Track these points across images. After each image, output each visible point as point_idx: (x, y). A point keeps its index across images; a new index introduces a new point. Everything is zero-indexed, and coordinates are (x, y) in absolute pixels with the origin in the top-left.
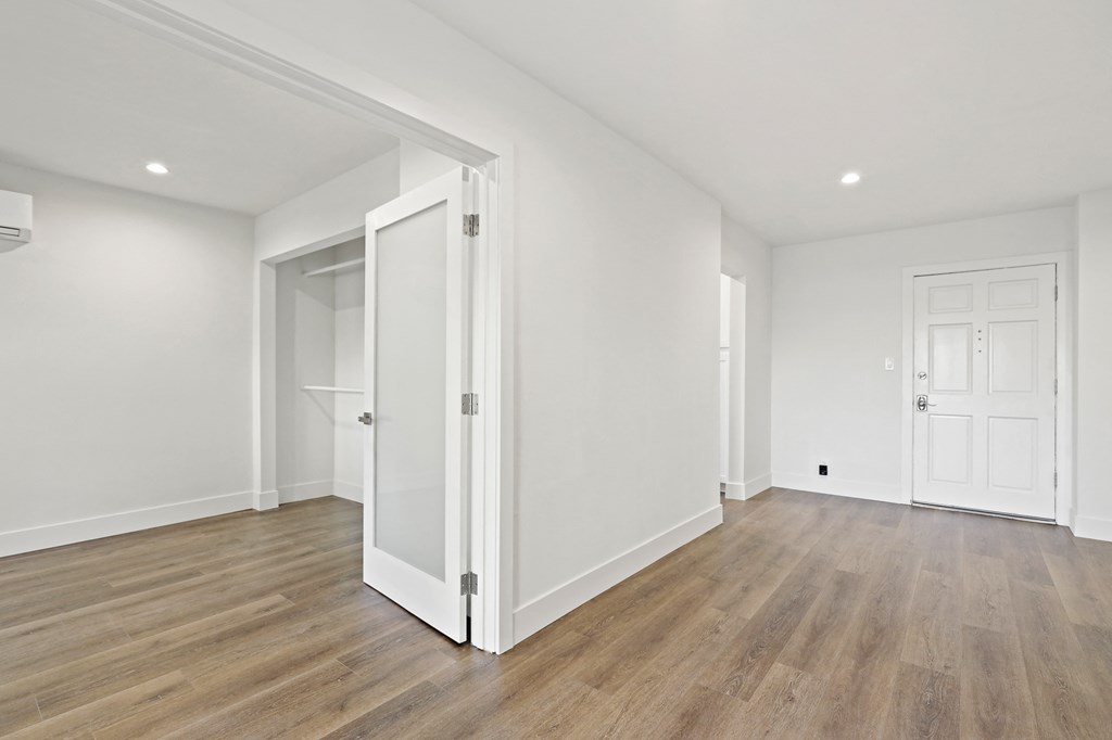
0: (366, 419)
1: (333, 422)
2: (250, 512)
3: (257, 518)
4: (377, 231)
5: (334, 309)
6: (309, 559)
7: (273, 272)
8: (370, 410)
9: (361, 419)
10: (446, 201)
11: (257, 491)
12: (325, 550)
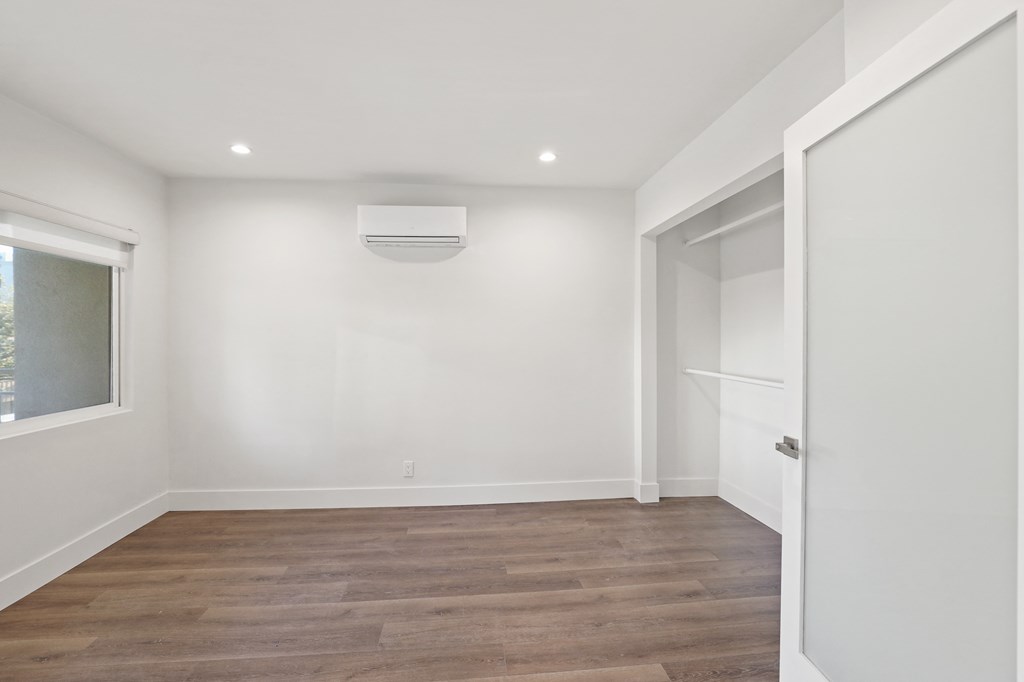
0: (789, 447)
1: (718, 412)
2: (630, 503)
3: (637, 513)
4: (806, 152)
5: (719, 279)
6: (696, 605)
7: (653, 246)
8: (797, 435)
9: (779, 447)
10: (1013, 17)
11: (638, 481)
12: (716, 594)
